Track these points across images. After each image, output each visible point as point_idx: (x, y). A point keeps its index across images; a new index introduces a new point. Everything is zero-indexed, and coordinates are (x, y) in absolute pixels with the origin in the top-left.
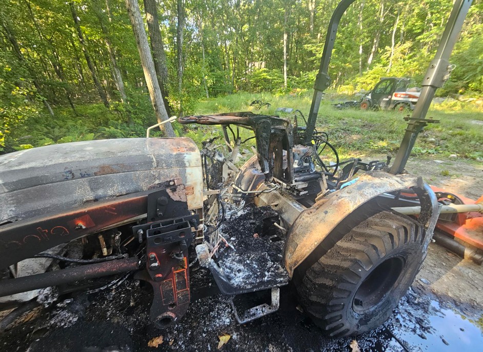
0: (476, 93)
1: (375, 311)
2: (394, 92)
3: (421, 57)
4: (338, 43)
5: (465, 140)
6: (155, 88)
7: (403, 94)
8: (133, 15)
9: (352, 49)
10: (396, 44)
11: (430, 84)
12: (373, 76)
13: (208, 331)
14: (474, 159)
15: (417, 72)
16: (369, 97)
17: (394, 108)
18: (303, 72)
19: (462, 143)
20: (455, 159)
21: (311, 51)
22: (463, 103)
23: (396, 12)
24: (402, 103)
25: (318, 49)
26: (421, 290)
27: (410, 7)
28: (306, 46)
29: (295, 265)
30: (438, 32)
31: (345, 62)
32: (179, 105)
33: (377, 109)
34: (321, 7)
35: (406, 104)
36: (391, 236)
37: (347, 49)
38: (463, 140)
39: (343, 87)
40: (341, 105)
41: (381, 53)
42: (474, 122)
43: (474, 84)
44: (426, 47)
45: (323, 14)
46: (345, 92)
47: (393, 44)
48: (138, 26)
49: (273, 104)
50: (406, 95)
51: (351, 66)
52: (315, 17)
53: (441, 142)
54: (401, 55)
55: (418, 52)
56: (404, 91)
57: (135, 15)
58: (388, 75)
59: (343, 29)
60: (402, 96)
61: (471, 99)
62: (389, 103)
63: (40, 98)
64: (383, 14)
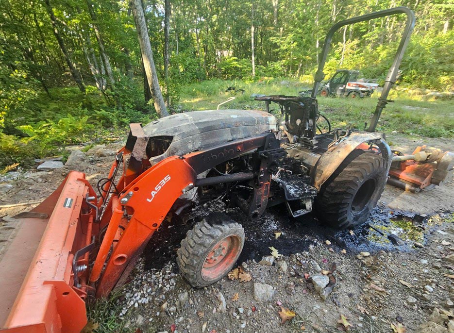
0: (408, 84)
1: (360, 214)
2: (347, 82)
3: (367, 53)
4: (300, 38)
5: (402, 121)
6: (153, 74)
7: (355, 84)
8: (135, 8)
9: (311, 43)
10: (347, 40)
11: (389, 80)
12: (330, 67)
13: (266, 232)
14: (408, 134)
15: (364, 65)
16: (328, 86)
17: (348, 95)
18: (269, 62)
19: (400, 123)
20: (396, 134)
21: (276, 43)
22: (399, 92)
23: (346, 14)
24: (355, 91)
25: (282, 41)
26: (383, 207)
27: (357, 9)
28: (271, 38)
29: (322, 182)
30: (379, 32)
31: (305, 54)
32: (166, 90)
33: (334, 96)
34: (283, 4)
35: (357, 92)
36: (372, 164)
37: (307, 44)
38: (400, 121)
39: (305, 76)
40: (305, 92)
41: (335, 48)
42: (407, 107)
43: (407, 77)
44: (370, 44)
45: (285, 10)
46: (306, 81)
47: (344, 40)
48: (140, 19)
49: (246, 90)
50: (357, 84)
51: (310, 58)
52: (278, 13)
53: (385, 122)
54: (351, 50)
55: (363, 49)
56: (355, 81)
57: (138, 8)
58: (341, 67)
59: (303, 25)
60: (354, 85)
61: (405, 89)
62: (343, 91)
63: (34, 81)
64: (336, 14)
